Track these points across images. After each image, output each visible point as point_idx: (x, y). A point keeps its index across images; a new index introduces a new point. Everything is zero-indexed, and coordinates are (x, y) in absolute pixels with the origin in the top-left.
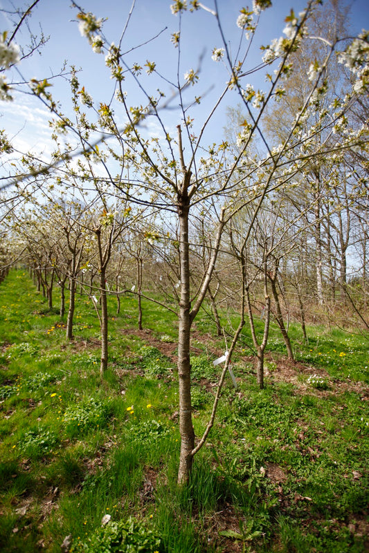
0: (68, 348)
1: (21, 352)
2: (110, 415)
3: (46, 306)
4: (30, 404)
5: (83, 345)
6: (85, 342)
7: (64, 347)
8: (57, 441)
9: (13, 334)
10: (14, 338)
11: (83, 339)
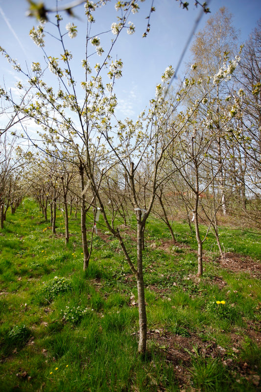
0: (53, 237)
1: (29, 239)
2: (65, 258)
3: (44, 219)
4: (33, 256)
5: (61, 236)
6: (62, 235)
7: (51, 237)
8: (43, 265)
9: (25, 232)
10: (26, 234)
11: (61, 233)
